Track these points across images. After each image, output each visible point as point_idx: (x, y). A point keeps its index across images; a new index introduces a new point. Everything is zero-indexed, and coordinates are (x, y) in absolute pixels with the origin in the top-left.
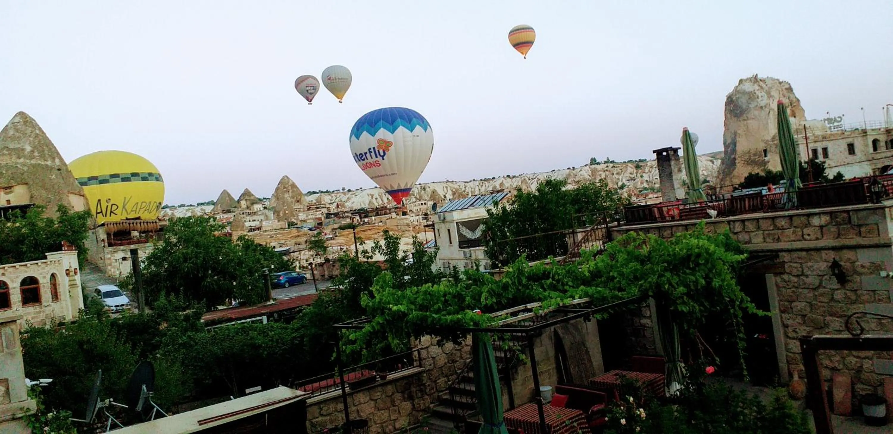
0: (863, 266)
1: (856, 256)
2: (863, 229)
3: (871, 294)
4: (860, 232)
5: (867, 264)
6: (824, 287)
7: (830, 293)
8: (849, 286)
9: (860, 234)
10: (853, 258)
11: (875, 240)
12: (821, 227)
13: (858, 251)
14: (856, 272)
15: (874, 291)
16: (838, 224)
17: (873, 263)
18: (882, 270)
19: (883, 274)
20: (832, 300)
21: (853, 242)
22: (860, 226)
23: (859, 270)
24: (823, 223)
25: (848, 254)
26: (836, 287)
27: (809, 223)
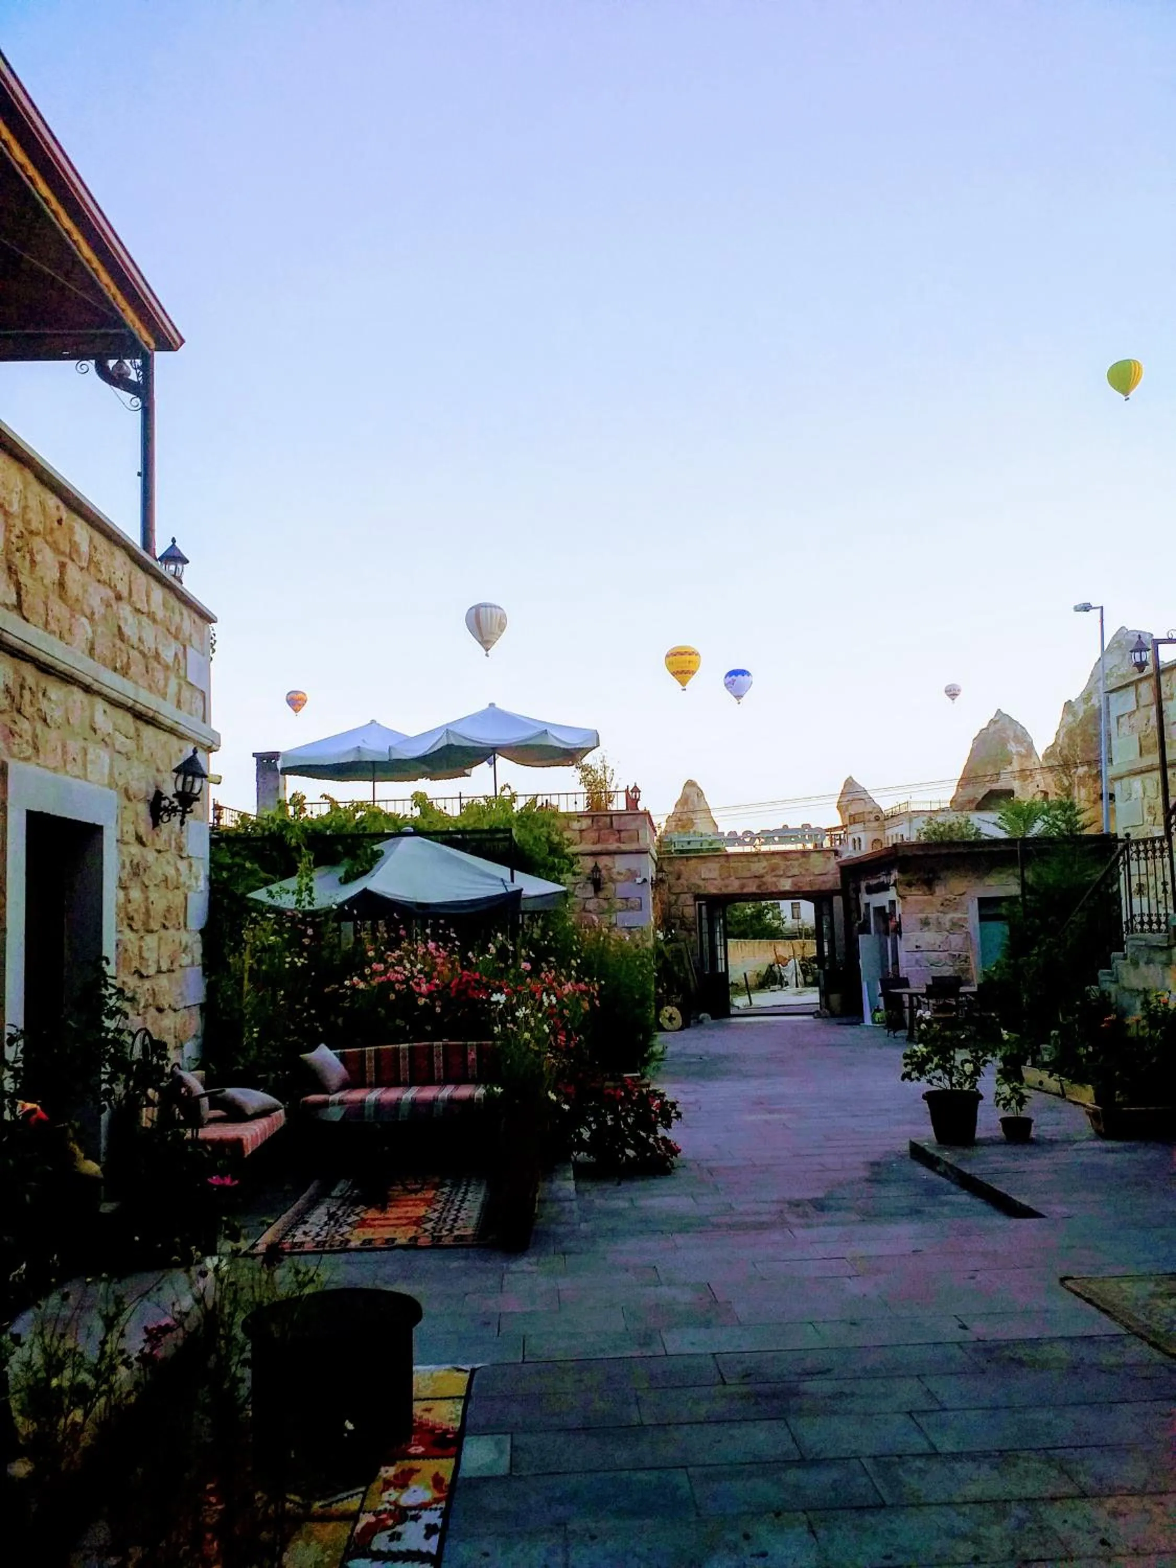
0: (619, 873)
1: (614, 863)
2: (623, 834)
3: (624, 901)
4: (620, 838)
5: (623, 871)
6: (576, 896)
7: (583, 903)
8: (601, 895)
9: (619, 840)
10: (610, 865)
11: (633, 846)
12: (581, 831)
13: (617, 857)
14: (613, 880)
15: (627, 899)
16: (599, 830)
17: (629, 870)
18: (637, 876)
19: (639, 880)
20: (584, 910)
21: (613, 846)
22: (619, 831)
23: (615, 877)
24: (584, 827)
25: (604, 861)
26: (590, 896)
27: (568, 827)
